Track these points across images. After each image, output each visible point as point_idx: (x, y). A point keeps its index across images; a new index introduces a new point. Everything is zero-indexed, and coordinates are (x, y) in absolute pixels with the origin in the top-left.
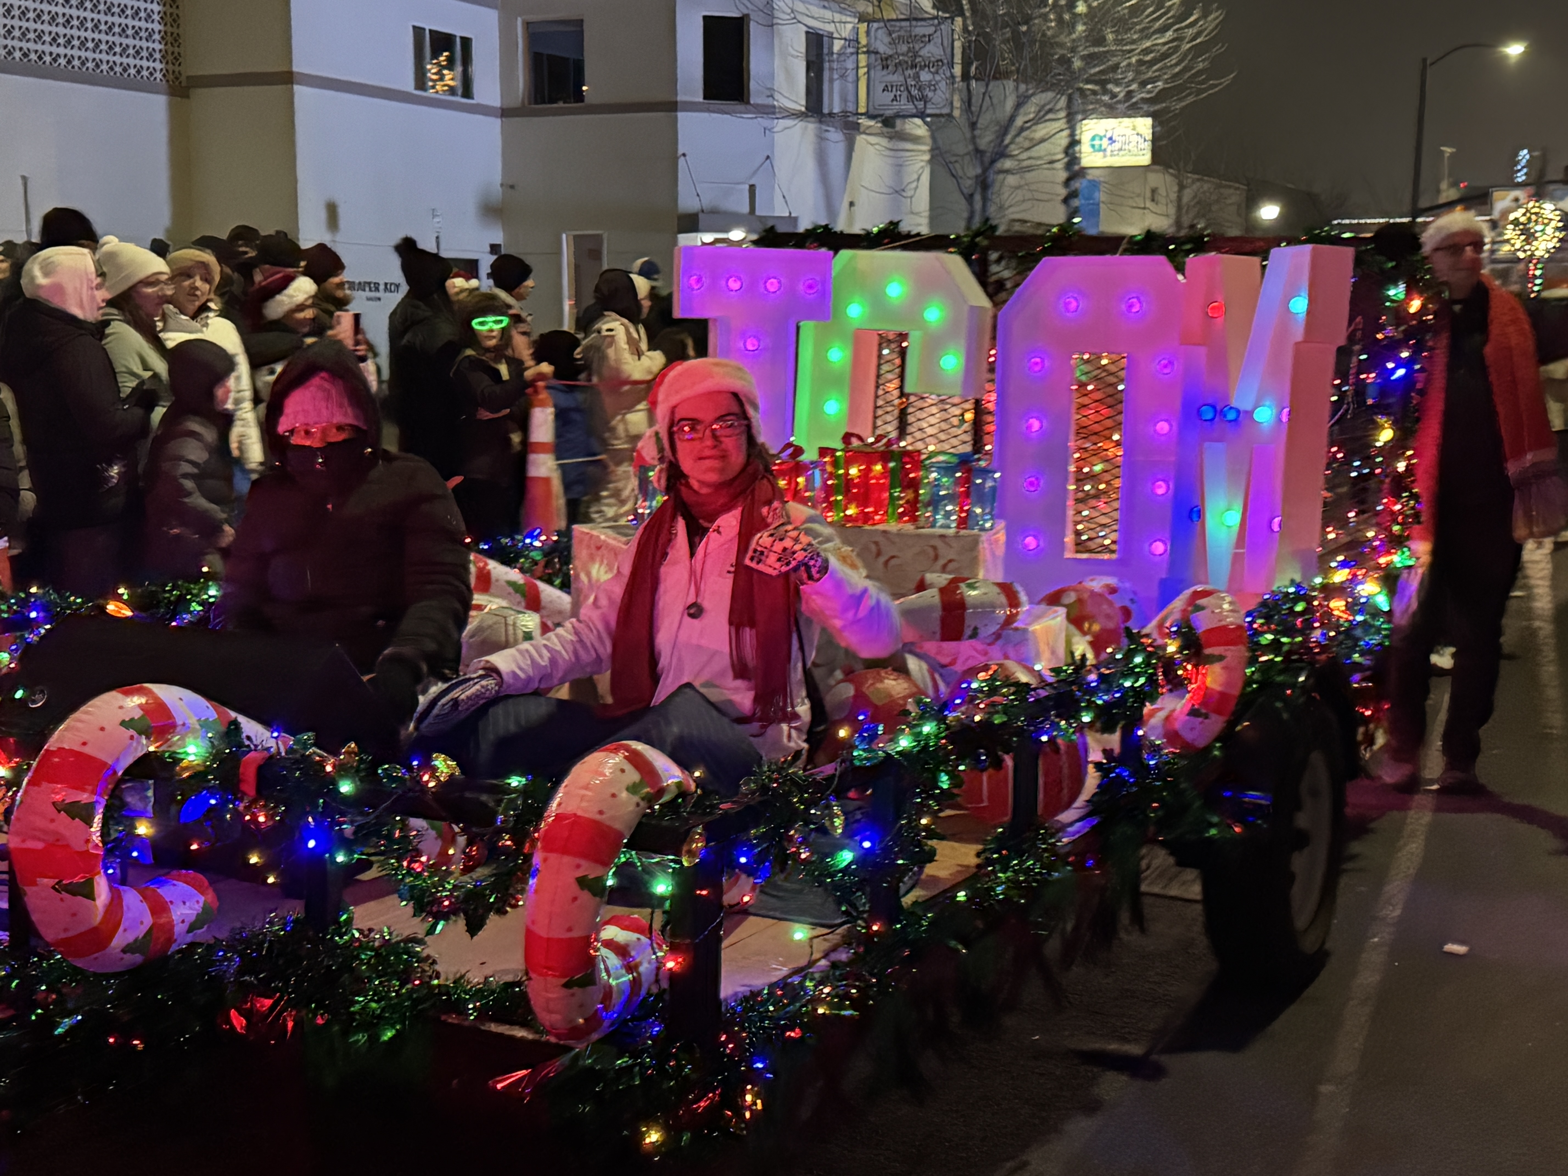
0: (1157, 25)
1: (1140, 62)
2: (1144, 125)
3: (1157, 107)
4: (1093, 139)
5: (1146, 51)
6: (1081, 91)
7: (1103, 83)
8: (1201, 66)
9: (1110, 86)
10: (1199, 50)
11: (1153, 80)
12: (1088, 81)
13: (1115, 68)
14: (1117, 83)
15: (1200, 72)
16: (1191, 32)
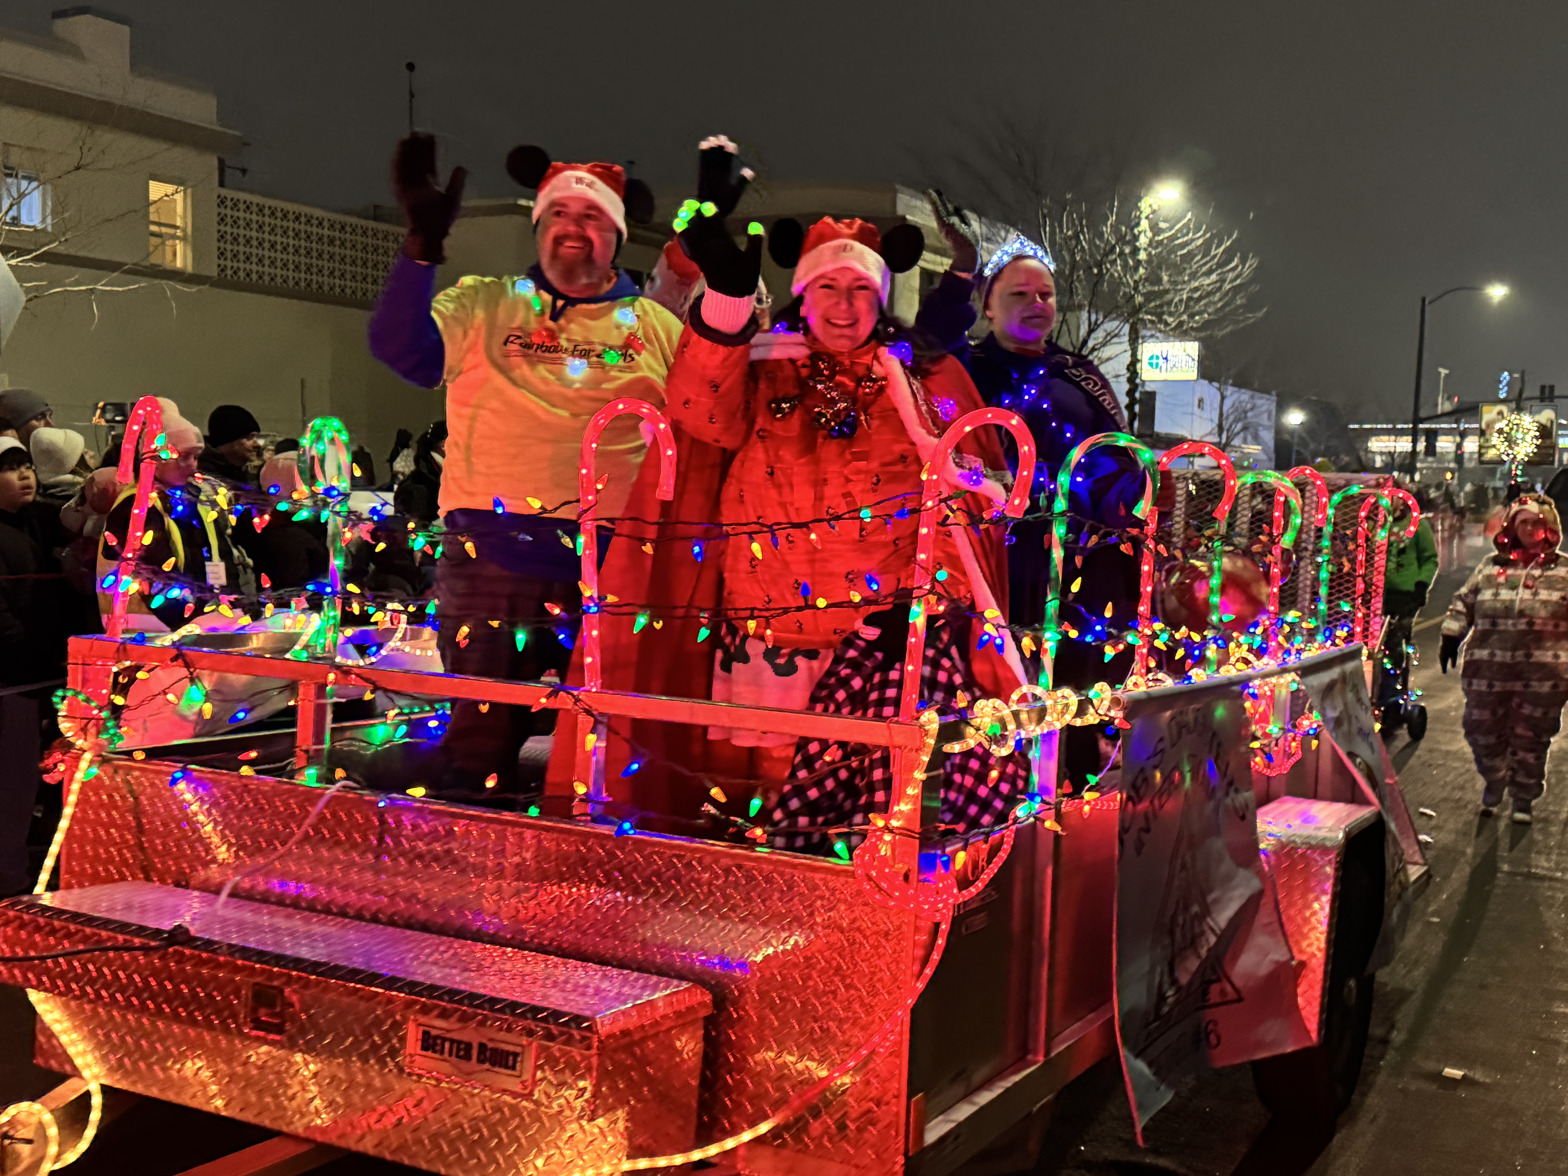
0: (1204, 269)
1: (1190, 299)
2: (1193, 348)
3: (1203, 334)
4: (1151, 358)
5: (1196, 289)
6: (1142, 320)
7: (1159, 316)
8: (1239, 302)
9: (1165, 317)
10: (1236, 290)
11: (1200, 313)
12: (1147, 313)
13: (1169, 303)
14: (1171, 314)
15: (1240, 306)
16: (1231, 275)
